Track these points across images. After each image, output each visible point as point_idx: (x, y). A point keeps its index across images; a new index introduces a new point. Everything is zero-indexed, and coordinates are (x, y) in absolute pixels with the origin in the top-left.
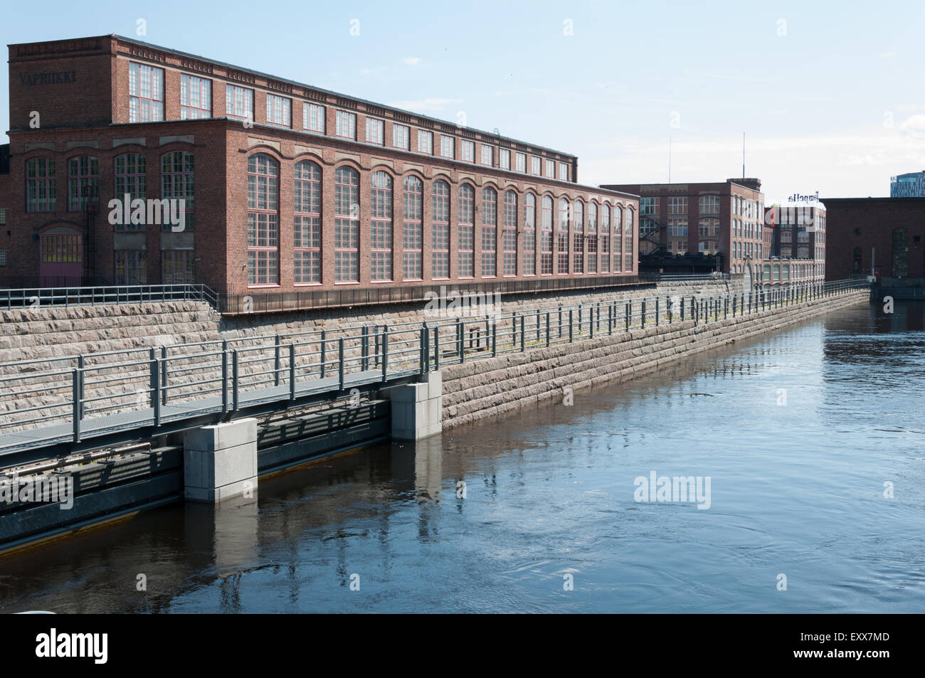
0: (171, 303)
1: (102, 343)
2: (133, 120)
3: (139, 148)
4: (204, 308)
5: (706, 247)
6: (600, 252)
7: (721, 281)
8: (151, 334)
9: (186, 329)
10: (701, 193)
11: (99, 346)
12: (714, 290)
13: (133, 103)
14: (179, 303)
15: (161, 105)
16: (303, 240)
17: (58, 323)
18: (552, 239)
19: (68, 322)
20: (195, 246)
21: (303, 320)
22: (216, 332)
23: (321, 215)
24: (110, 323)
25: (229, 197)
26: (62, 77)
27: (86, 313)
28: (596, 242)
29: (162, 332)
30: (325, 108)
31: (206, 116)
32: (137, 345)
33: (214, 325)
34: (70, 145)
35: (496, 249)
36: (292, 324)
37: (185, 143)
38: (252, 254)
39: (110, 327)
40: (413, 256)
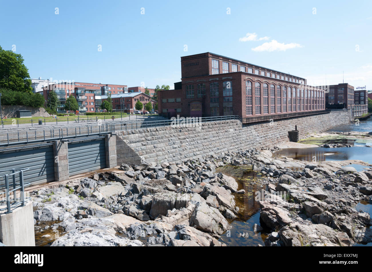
0: (231, 120)
1: (219, 131)
2: (213, 74)
3: (217, 81)
4: (238, 121)
5: (340, 102)
6: (317, 104)
7: (346, 111)
8: (229, 129)
9: (236, 127)
10: (338, 87)
11: (219, 132)
12: (344, 113)
13: (213, 70)
14: (233, 120)
15: (218, 70)
16: (257, 103)
17: (210, 126)
18: (307, 101)
19: (212, 126)
20: (233, 105)
21: (259, 124)
22: (241, 128)
23: (261, 96)
24: (220, 126)
25: (242, 92)
26: (195, 64)
27: (215, 123)
28: (316, 101)
29: (231, 128)
30: (252, 69)
31: (228, 72)
32: (226, 132)
33: (241, 126)
34: (198, 81)
35: (296, 104)
36: (257, 125)
37: (229, 79)
38: (247, 107)
39: (220, 127)
40: (279, 107)
